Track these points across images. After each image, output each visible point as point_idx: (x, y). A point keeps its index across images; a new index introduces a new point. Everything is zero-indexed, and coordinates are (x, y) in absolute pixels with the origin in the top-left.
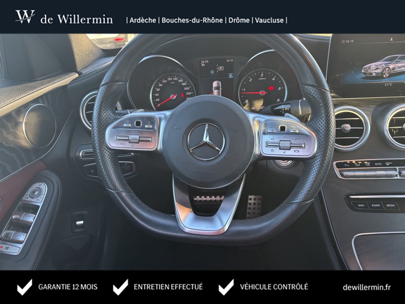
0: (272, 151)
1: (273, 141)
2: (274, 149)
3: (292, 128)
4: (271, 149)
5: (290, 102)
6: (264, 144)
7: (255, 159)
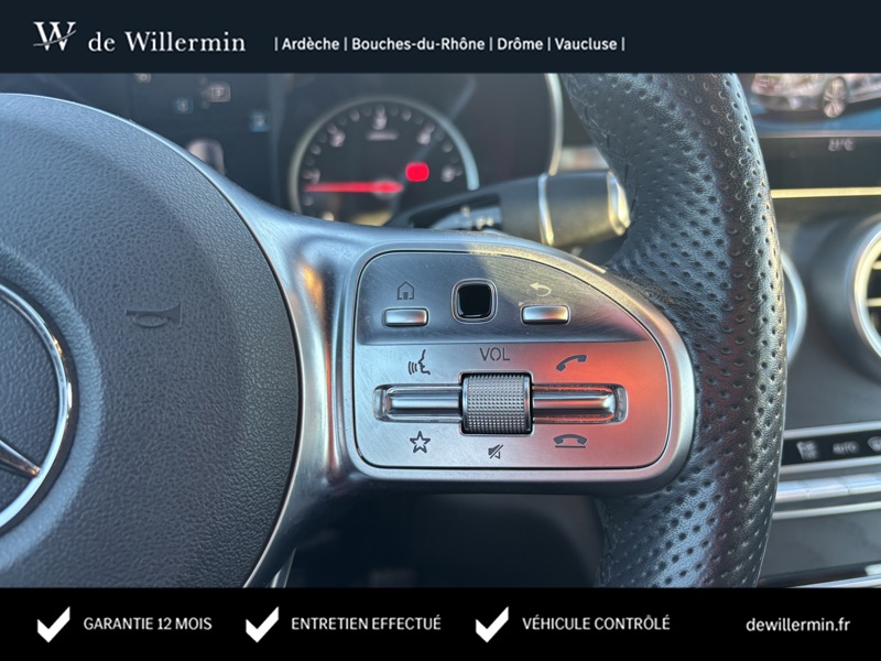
0: (420, 443)
1: (418, 377)
2: (428, 429)
3: (534, 295)
4: (412, 430)
5: (494, 189)
6: (367, 403)
7: (308, 502)
